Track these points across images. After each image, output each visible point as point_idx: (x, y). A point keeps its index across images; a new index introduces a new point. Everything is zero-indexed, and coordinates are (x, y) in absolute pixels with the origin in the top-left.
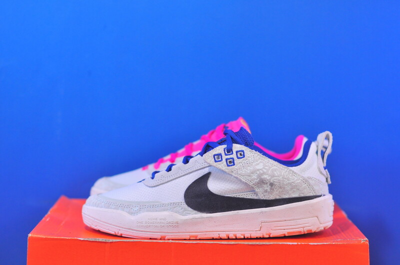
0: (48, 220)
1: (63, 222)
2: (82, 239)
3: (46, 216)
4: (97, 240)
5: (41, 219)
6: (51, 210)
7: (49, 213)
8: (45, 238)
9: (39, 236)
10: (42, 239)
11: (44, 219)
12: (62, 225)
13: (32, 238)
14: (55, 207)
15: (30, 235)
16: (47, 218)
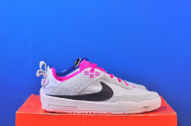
0: (25, 105)
1: (33, 106)
2: (41, 114)
3: (24, 103)
4: (48, 114)
5: (22, 104)
6: (27, 100)
7: (26, 102)
8: (24, 113)
9: (21, 113)
10: (23, 114)
11: (23, 105)
12: (32, 107)
13: (18, 113)
14: (29, 99)
15: (17, 112)
16: (25, 104)
